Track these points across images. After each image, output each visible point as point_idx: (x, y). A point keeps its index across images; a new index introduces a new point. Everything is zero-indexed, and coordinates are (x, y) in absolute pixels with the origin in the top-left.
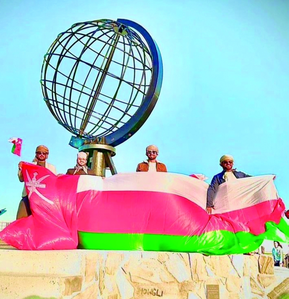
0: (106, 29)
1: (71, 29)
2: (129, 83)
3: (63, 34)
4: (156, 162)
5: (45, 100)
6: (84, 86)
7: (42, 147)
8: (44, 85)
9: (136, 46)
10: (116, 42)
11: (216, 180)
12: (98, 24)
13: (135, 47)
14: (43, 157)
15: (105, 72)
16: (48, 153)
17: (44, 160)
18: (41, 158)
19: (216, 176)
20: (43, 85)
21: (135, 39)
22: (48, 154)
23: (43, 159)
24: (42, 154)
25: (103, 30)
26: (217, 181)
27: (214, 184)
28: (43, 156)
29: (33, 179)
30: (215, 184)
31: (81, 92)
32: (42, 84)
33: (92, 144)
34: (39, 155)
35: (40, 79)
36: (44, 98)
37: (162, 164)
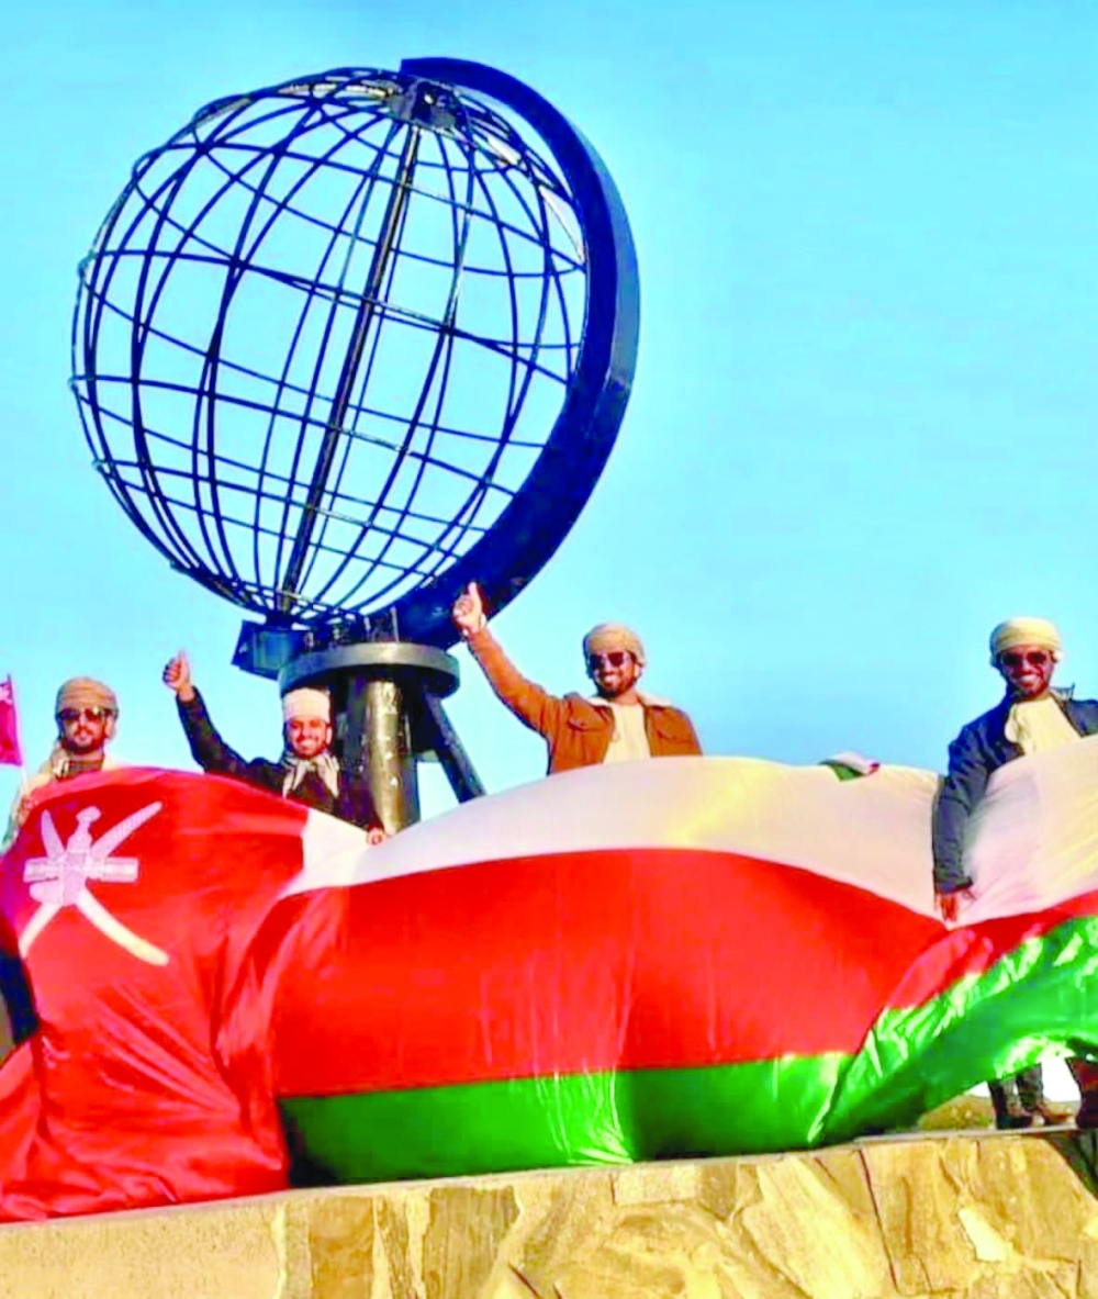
0: (354, 110)
1: (191, 128)
2: (491, 344)
3: (154, 155)
4: (640, 701)
5: (100, 469)
6: (282, 384)
7: (83, 685)
8: (87, 402)
9: (503, 172)
10: (407, 163)
11: (974, 749)
12: (312, 94)
13: (497, 176)
14: (90, 732)
15: (370, 305)
16: (117, 711)
17: (98, 744)
18: (77, 740)
19: (971, 728)
20: (82, 398)
21: (491, 139)
22: (116, 717)
23: (88, 740)
24: (83, 719)
25: (341, 121)
26: (978, 756)
27: (962, 771)
28: (85, 728)
29: (72, 840)
30: (967, 768)
31: (275, 411)
32: (79, 398)
33: (340, 649)
34: (69, 724)
35: (70, 374)
36: (92, 458)
37: (670, 708)
